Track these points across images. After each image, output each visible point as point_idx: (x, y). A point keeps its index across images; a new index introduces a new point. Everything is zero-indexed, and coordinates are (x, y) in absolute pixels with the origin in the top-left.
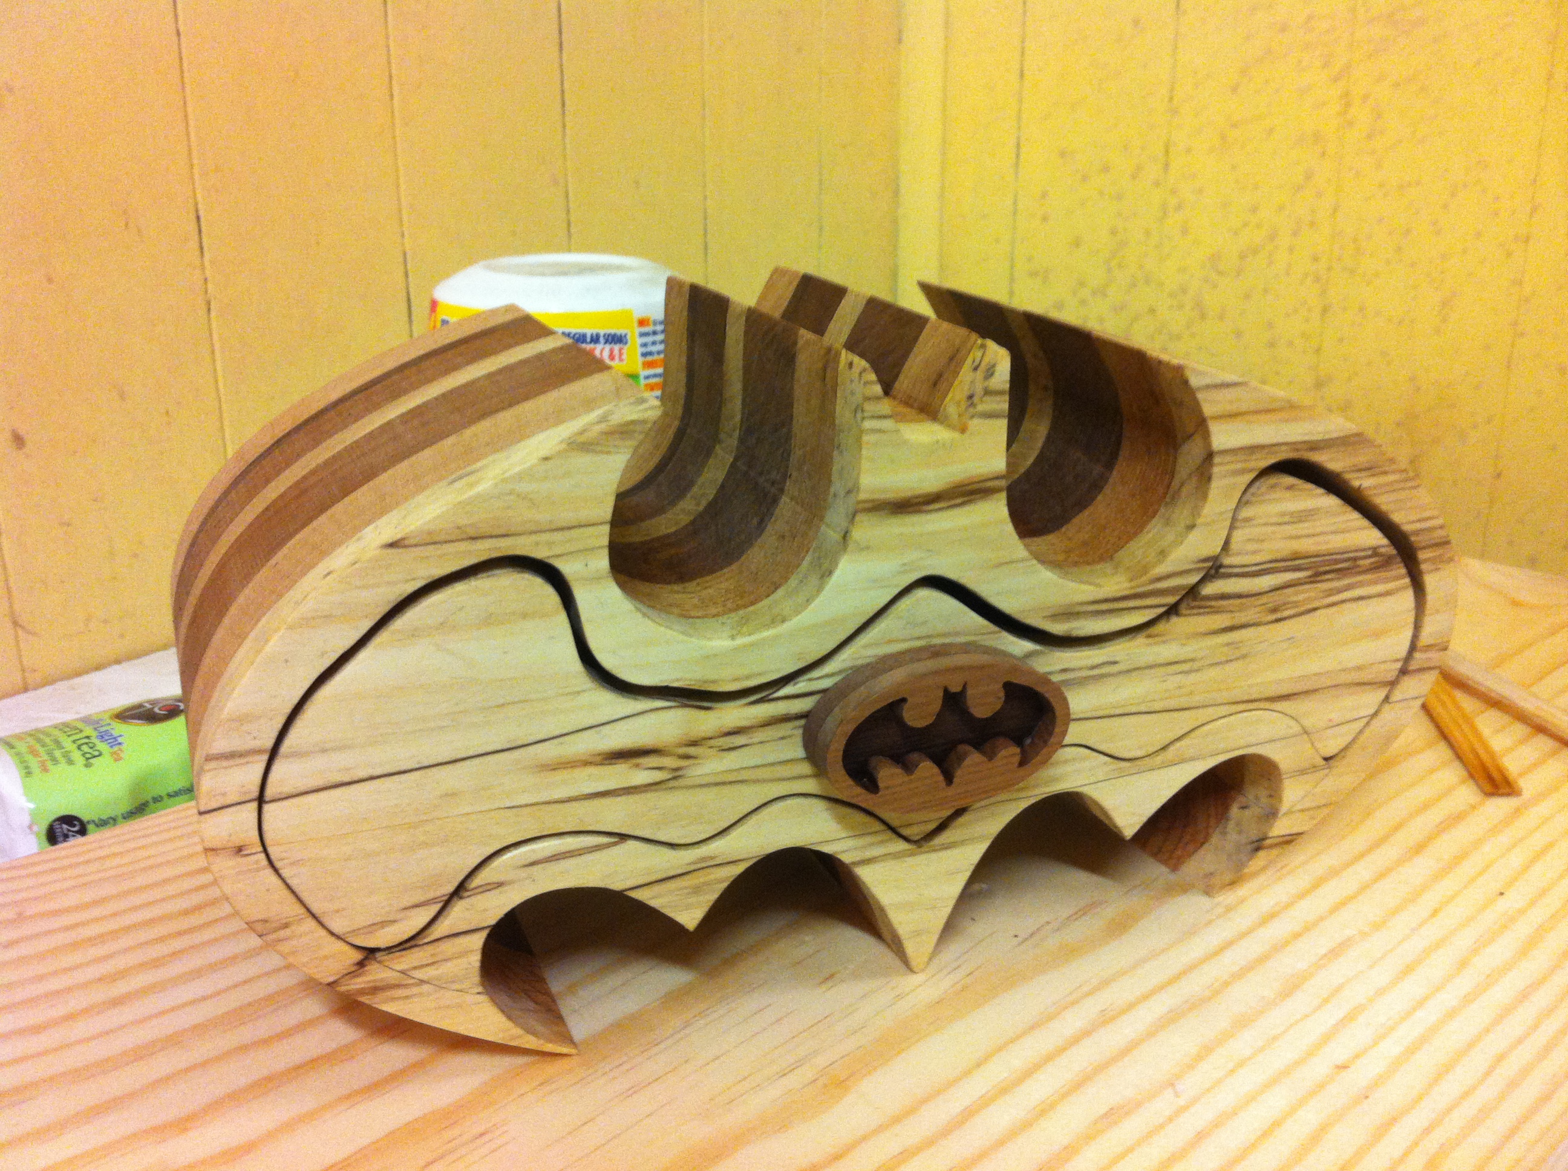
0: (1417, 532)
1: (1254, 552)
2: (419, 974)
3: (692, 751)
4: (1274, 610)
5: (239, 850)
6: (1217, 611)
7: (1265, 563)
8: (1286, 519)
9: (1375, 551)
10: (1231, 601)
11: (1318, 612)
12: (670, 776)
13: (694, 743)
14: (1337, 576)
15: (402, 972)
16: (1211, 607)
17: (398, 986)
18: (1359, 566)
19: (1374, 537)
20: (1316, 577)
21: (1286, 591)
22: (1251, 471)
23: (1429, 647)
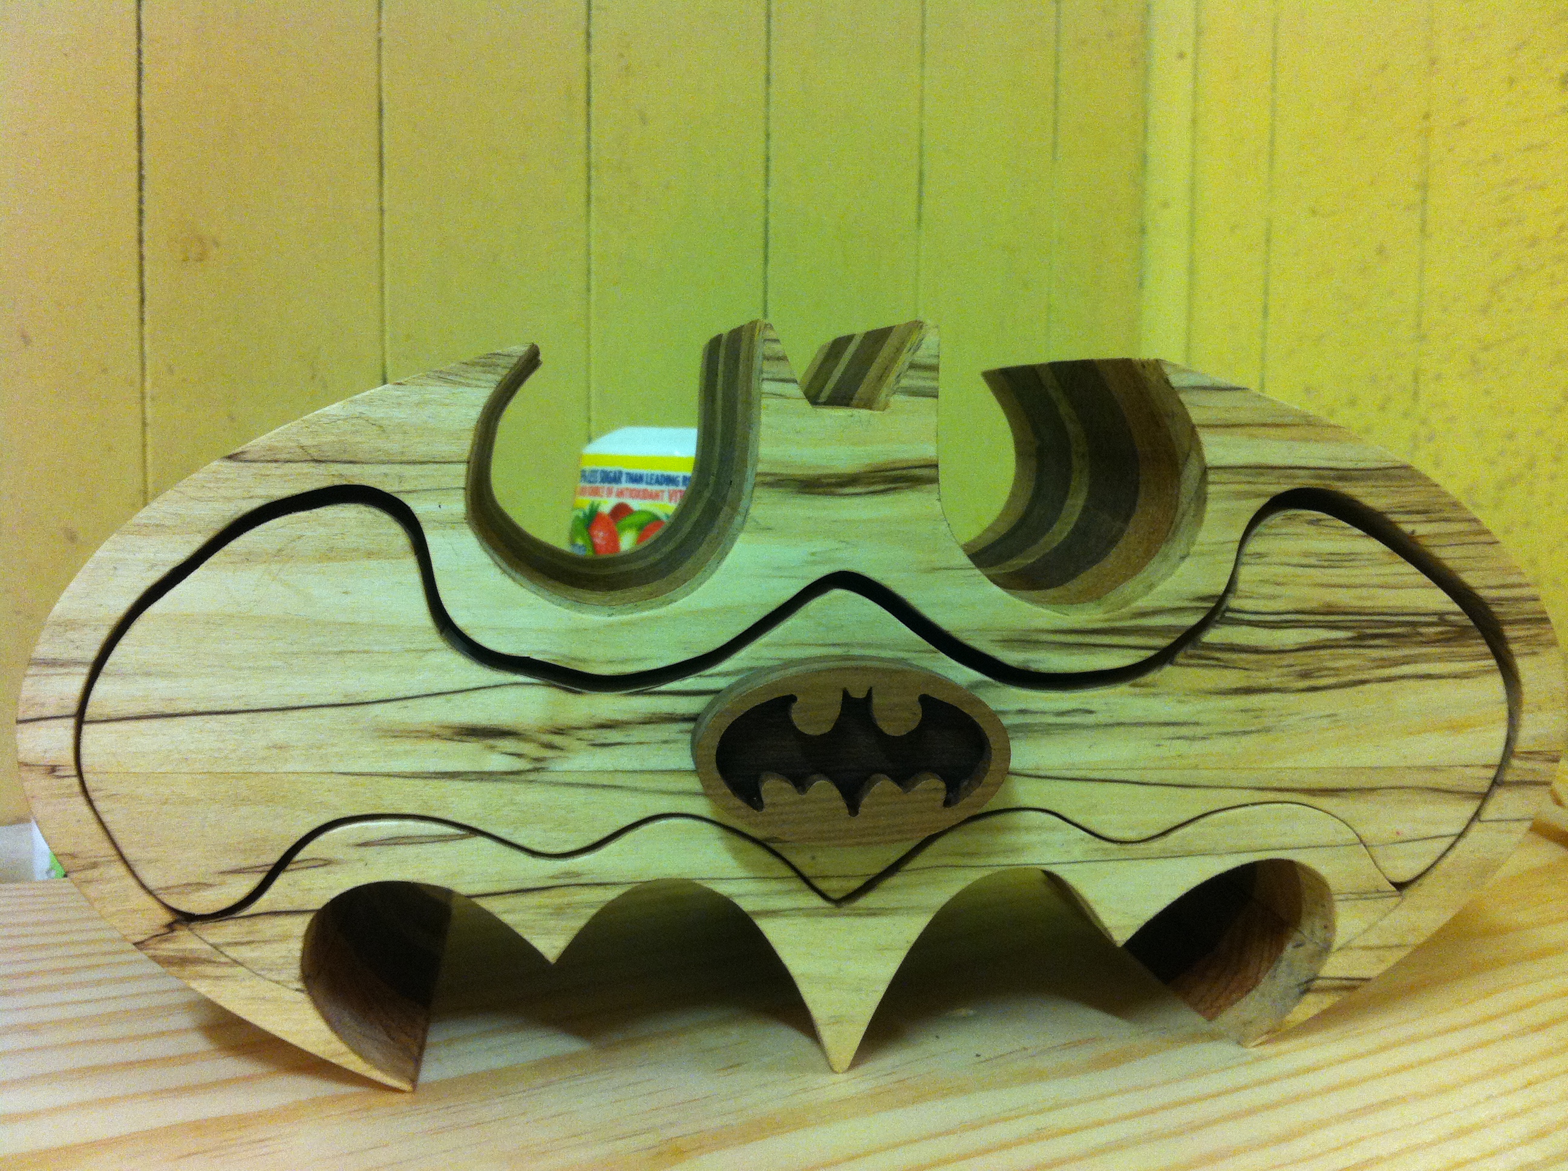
0: (1500, 601)
1: (1273, 597)
2: (233, 952)
3: (557, 740)
4: (1305, 675)
5: (53, 770)
6: (1226, 666)
7: (1288, 613)
8: (1313, 561)
9: (1441, 618)
10: (1244, 656)
11: (1368, 686)
12: (529, 766)
13: (559, 731)
14: (1394, 644)
15: (215, 946)
16: (1217, 659)
17: (209, 962)
18: (1421, 634)
19: (1438, 600)
20: (1360, 641)
21: (1322, 652)
22: (1258, 495)
23: (1530, 755)
